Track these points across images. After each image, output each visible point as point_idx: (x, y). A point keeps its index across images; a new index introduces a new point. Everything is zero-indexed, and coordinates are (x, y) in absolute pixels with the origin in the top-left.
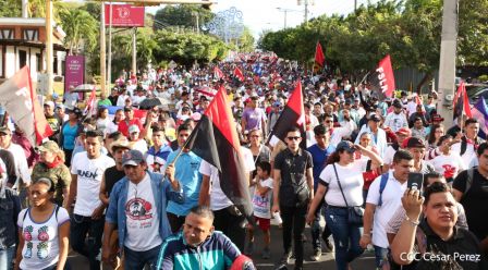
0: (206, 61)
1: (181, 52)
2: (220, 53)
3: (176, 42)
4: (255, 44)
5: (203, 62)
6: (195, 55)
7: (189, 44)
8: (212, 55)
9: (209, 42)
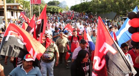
0: (58, 13)
1: (51, 11)
2: (61, 11)
3: (50, 8)
4: (69, 9)
5: (57, 13)
6: (55, 11)
7: (53, 9)
8: (59, 11)
9: (58, 8)
